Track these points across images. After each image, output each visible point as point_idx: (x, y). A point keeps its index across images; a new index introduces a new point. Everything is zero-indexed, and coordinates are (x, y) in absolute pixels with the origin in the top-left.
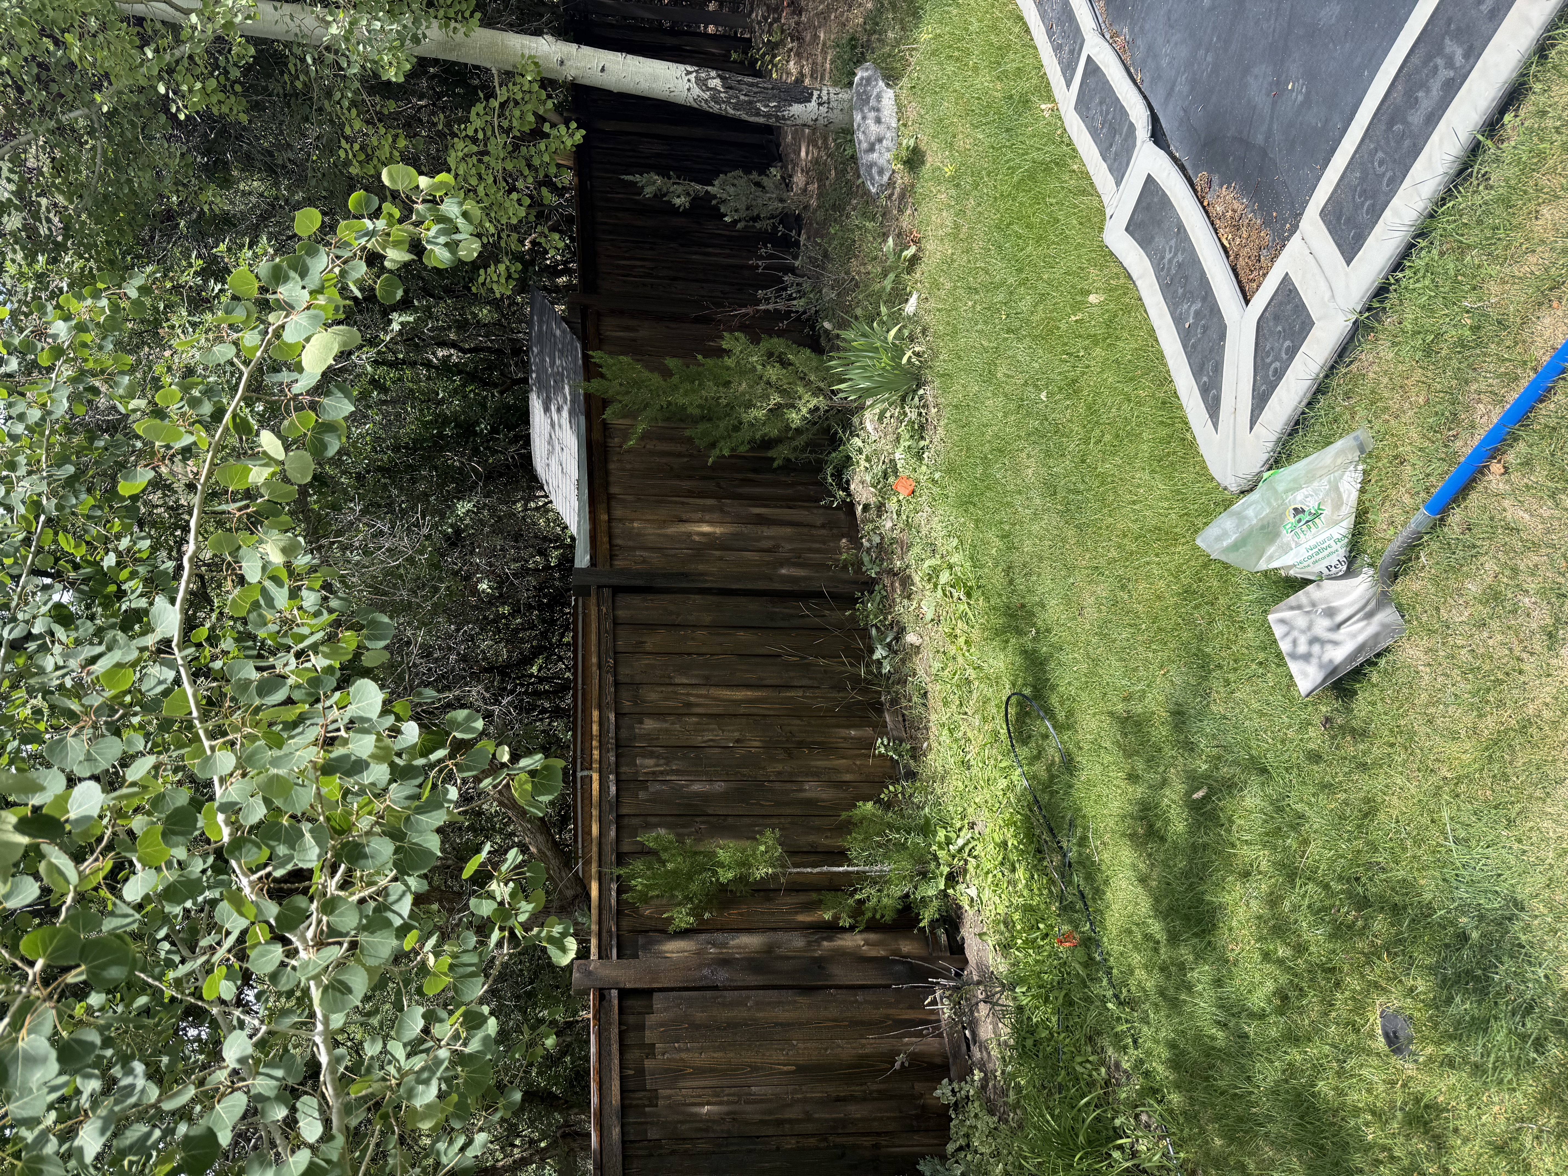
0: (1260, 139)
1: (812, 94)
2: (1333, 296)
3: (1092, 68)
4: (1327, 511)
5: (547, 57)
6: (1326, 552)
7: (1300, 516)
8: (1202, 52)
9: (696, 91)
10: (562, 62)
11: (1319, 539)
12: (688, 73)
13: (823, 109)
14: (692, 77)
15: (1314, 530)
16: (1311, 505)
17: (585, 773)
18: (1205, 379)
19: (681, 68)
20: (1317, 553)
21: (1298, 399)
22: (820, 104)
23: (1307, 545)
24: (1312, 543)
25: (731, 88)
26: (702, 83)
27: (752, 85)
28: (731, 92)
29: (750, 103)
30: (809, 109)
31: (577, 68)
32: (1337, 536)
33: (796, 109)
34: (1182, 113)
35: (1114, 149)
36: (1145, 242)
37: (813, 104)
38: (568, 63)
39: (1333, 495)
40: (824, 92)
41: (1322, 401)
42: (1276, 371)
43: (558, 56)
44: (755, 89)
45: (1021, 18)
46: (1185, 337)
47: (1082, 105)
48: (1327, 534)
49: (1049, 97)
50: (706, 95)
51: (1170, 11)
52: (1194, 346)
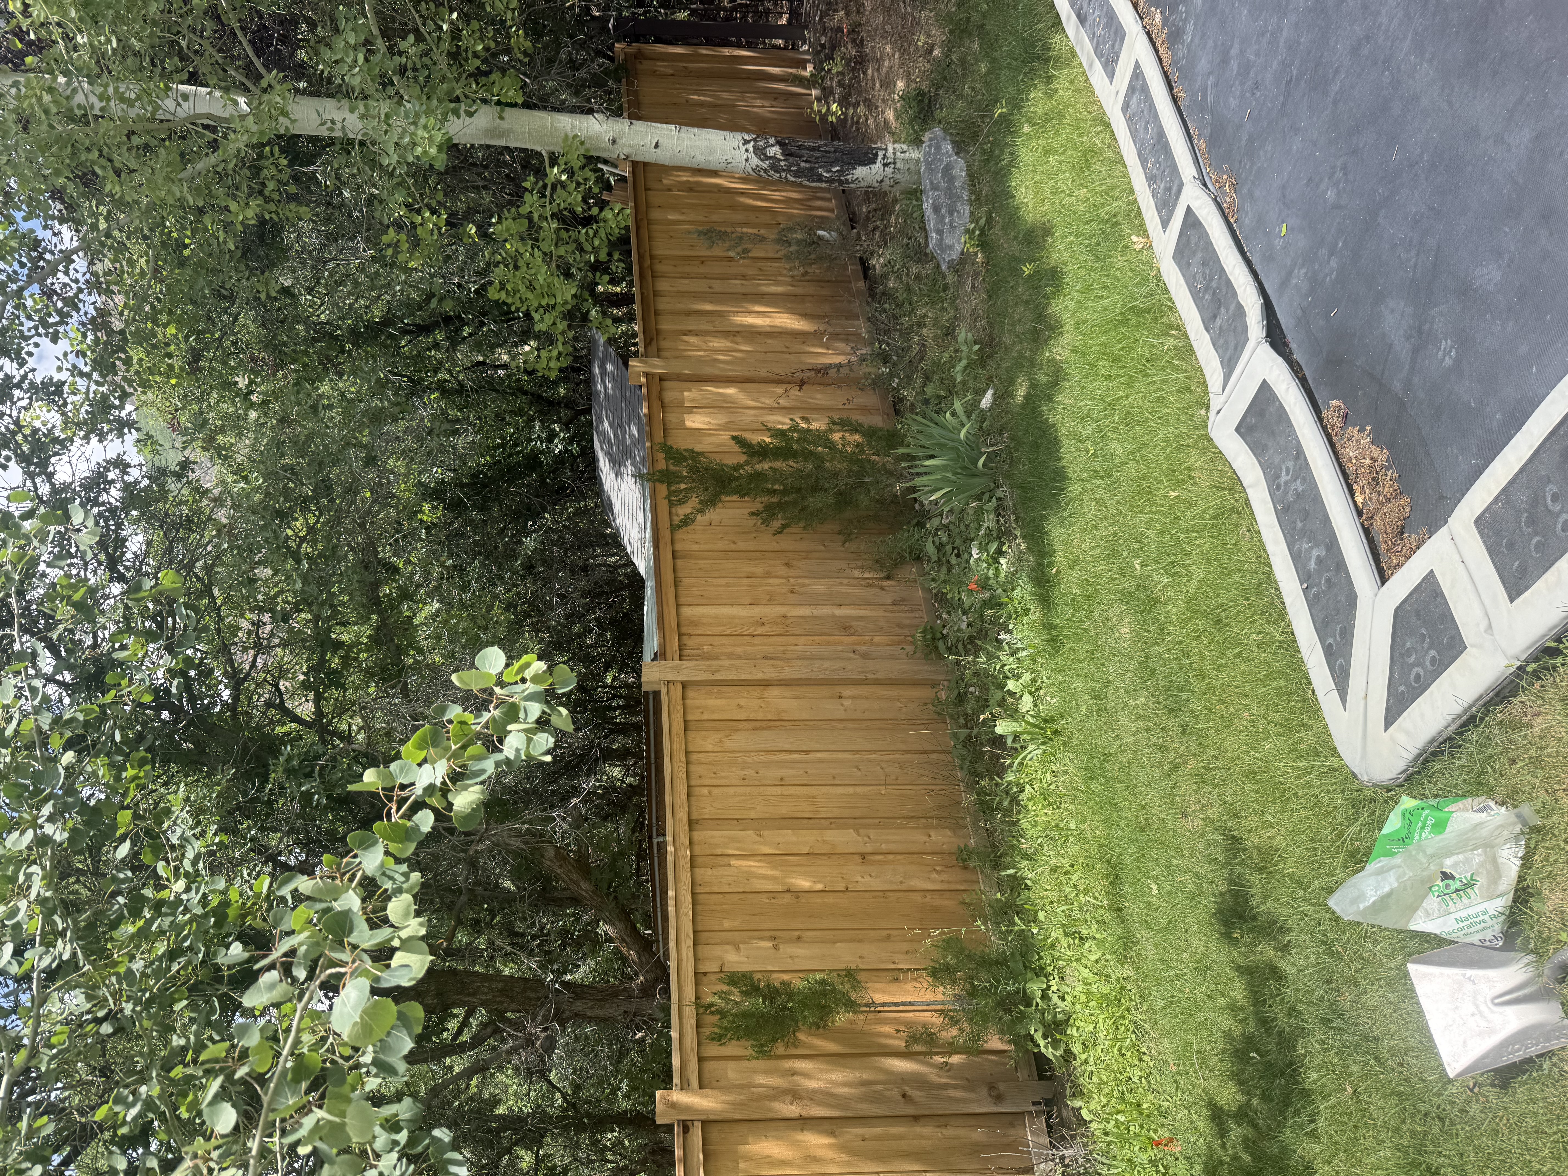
0: (1397, 386)
1: (876, 155)
2: (1490, 626)
3: (1191, 221)
4: (1482, 880)
5: (598, 138)
6: (1479, 927)
7: (1450, 881)
8: (1324, 252)
9: (755, 161)
10: (614, 141)
11: (1471, 911)
12: (746, 142)
13: (889, 170)
14: (750, 146)
15: (1465, 901)
16: (1462, 874)
17: (661, 839)
18: (1330, 640)
19: (739, 136)
20: (1469, 927)
21: (1444, 723)
22: (885, 165)
23: (1458, 915)
24: (1463, 914)
25: (791, 155)
26: (760, 152)
27: (813, 149)
28: (791, 159)
29: (811, 169)
30: (874, 171)
31: (630, 146)
32: (1492, 912)
33: (861, 172)
34: (1299, 312)
35: (1218, 322)
36: (1258, 449)
37: (878, 165)
38: (621, 142)
39: (1489, 866)
40: (890, 150)
41: (1474, 735)
42: (1418, 677)
43: (611, 135)
44: (817, 154)
45: (1108, 125)
46: (1305, 577)
47: (1181, 255)
48: (1480, 908)
49: (1142, 231)
50: (765, 165)
51: (1284, 187)
52: (1317, 596)
